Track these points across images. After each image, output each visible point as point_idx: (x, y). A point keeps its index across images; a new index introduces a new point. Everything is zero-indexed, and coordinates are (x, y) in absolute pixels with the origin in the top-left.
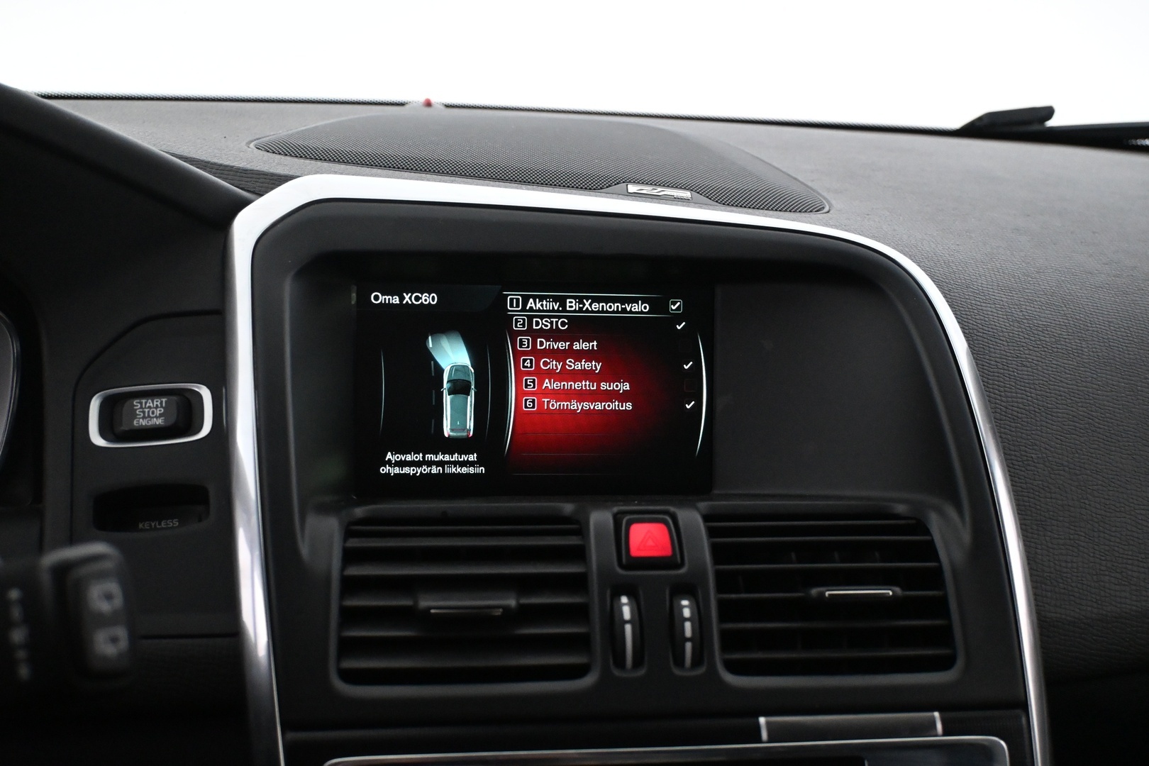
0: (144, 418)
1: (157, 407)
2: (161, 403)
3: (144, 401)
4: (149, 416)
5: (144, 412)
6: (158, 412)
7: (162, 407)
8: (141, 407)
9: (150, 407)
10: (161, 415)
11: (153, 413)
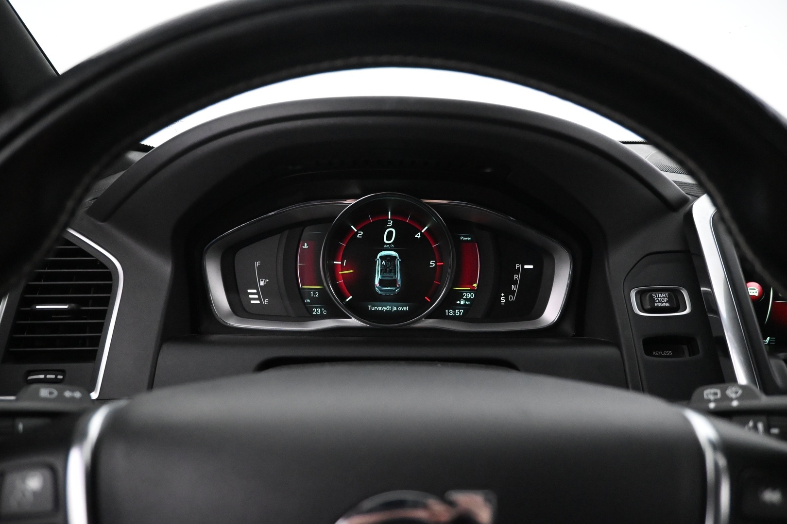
0: (659, 302)
1: (664, 297)
2: (666, 295)
3: (657, 294)
4: (661, 302)
5: (659, 300)
6: (665, 300)
7: (666, 297)
8: (657, 297)
9: (660, 297)
10: (667, 302)
11: (663, 300)
